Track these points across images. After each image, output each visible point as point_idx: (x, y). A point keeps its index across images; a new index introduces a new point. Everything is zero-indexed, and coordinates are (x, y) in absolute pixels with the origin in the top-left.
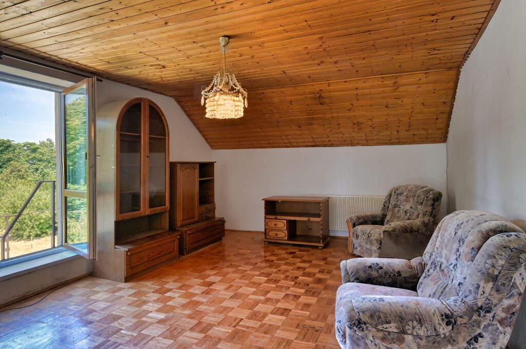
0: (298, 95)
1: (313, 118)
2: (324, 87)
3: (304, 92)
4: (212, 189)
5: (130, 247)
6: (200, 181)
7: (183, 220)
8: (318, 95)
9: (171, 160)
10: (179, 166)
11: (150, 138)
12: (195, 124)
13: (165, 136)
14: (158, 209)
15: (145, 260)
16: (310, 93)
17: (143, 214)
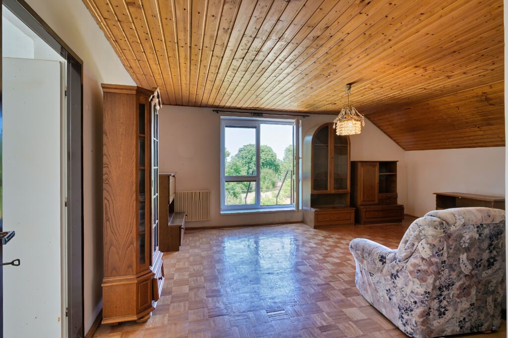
0: (462, 100)
1: (490, 118)
2: (486, 89)
3: (466, 97)
4: (395, 182)
5: (317, 210)
6: (380, 175)
7: (363, 201)
8: (484, 98)
9: (352, 159)
10: (359, 164)
11: (335, 146)
12: (385, 133)
13: (347, 144)
14: (341, 191)
15: (328, 219)
16: (474, 97)
17: (329, 193)
